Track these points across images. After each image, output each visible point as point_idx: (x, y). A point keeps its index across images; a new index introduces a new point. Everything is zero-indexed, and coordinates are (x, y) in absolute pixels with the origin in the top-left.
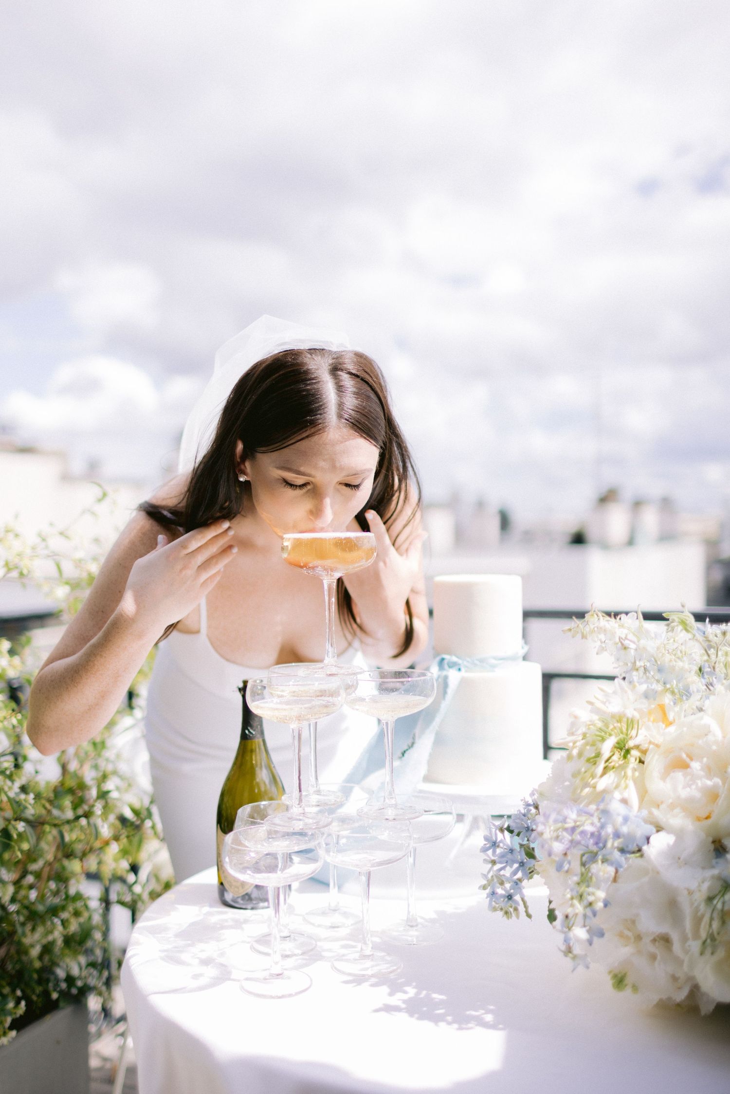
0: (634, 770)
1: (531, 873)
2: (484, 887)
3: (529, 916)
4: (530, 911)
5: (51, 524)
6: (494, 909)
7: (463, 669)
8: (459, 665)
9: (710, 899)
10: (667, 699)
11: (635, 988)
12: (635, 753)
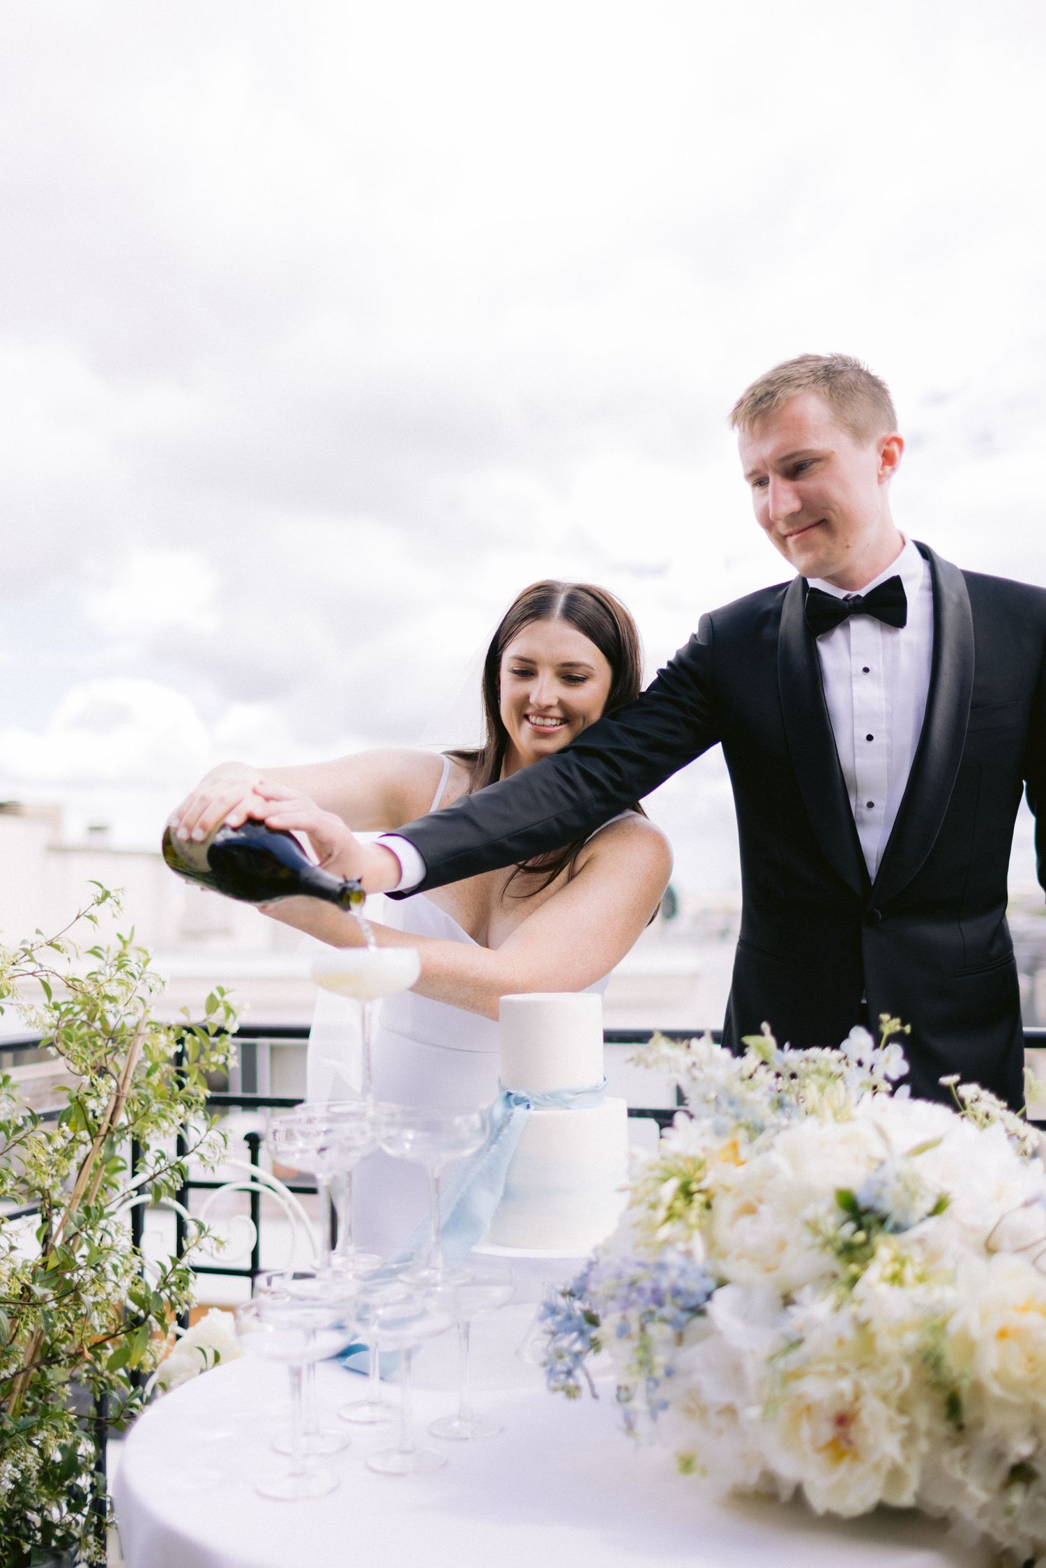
0: (700, 1217)
1: (595, 1345)
2: (544, 1364)
3: (595, 1396)
4: (597, 1390)
5: (38, 932)
6: (555, 1390)
7: (532, 1107)
8: (527, 1101)
9: (771, 1359)
10: (742, 1135)
11: (704, 1472)
12: (699, 1198)
